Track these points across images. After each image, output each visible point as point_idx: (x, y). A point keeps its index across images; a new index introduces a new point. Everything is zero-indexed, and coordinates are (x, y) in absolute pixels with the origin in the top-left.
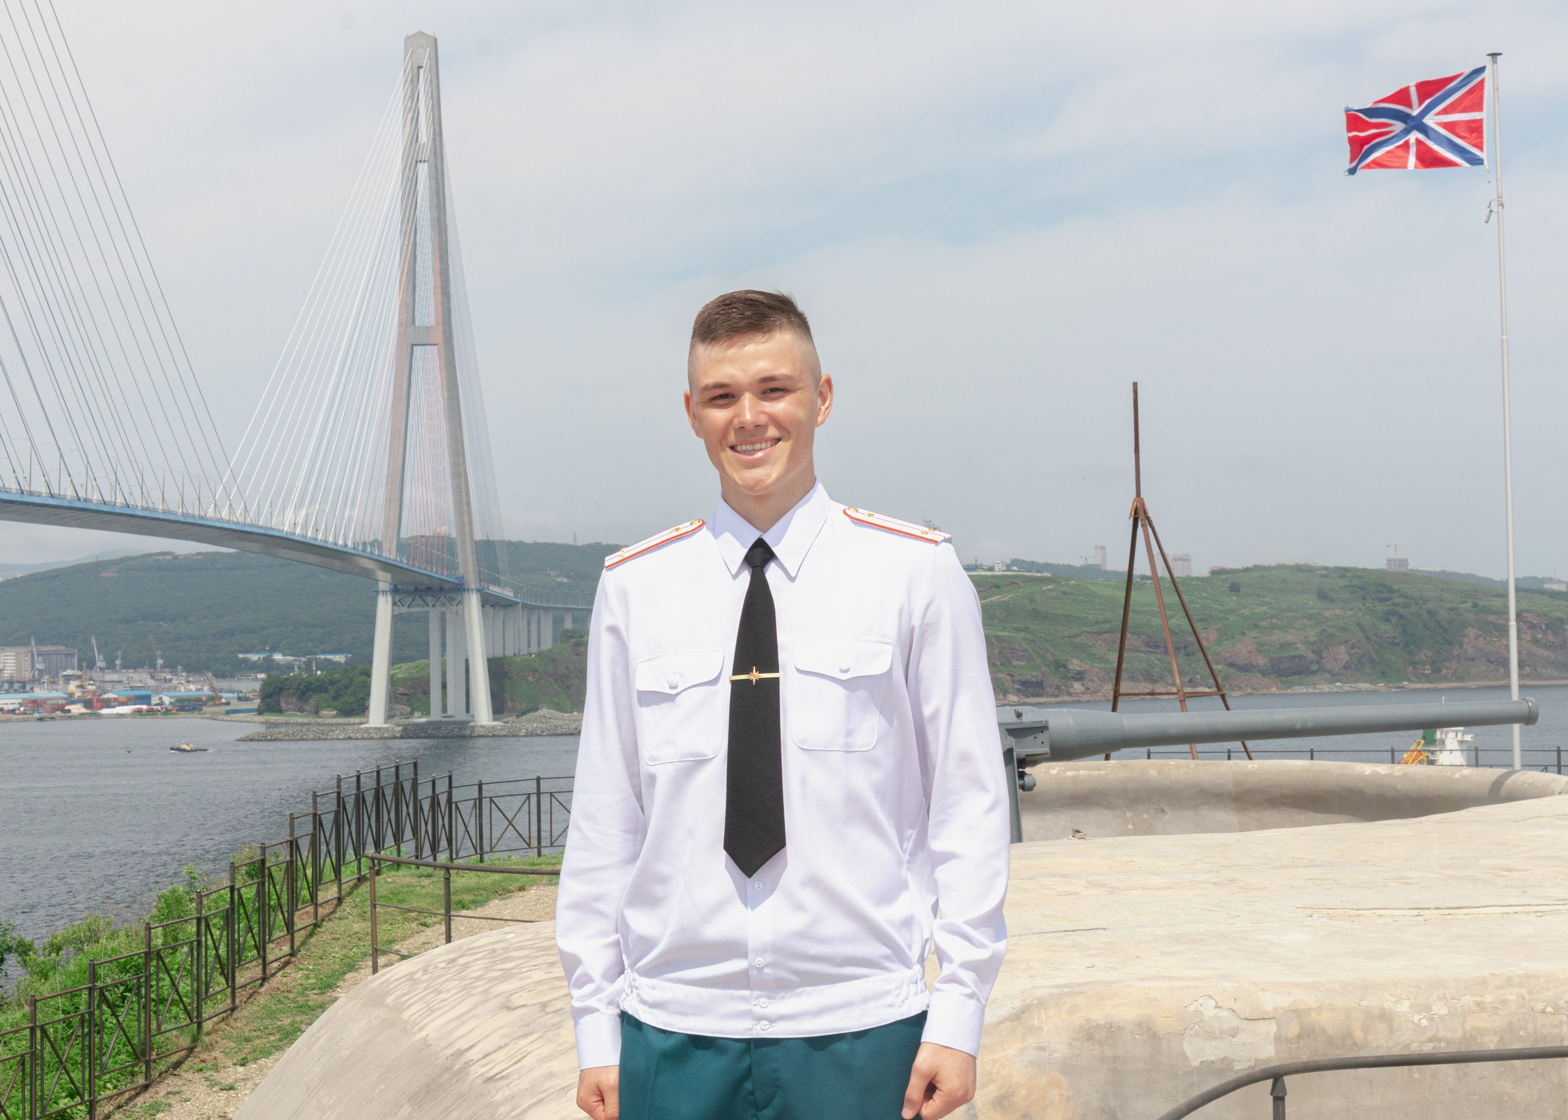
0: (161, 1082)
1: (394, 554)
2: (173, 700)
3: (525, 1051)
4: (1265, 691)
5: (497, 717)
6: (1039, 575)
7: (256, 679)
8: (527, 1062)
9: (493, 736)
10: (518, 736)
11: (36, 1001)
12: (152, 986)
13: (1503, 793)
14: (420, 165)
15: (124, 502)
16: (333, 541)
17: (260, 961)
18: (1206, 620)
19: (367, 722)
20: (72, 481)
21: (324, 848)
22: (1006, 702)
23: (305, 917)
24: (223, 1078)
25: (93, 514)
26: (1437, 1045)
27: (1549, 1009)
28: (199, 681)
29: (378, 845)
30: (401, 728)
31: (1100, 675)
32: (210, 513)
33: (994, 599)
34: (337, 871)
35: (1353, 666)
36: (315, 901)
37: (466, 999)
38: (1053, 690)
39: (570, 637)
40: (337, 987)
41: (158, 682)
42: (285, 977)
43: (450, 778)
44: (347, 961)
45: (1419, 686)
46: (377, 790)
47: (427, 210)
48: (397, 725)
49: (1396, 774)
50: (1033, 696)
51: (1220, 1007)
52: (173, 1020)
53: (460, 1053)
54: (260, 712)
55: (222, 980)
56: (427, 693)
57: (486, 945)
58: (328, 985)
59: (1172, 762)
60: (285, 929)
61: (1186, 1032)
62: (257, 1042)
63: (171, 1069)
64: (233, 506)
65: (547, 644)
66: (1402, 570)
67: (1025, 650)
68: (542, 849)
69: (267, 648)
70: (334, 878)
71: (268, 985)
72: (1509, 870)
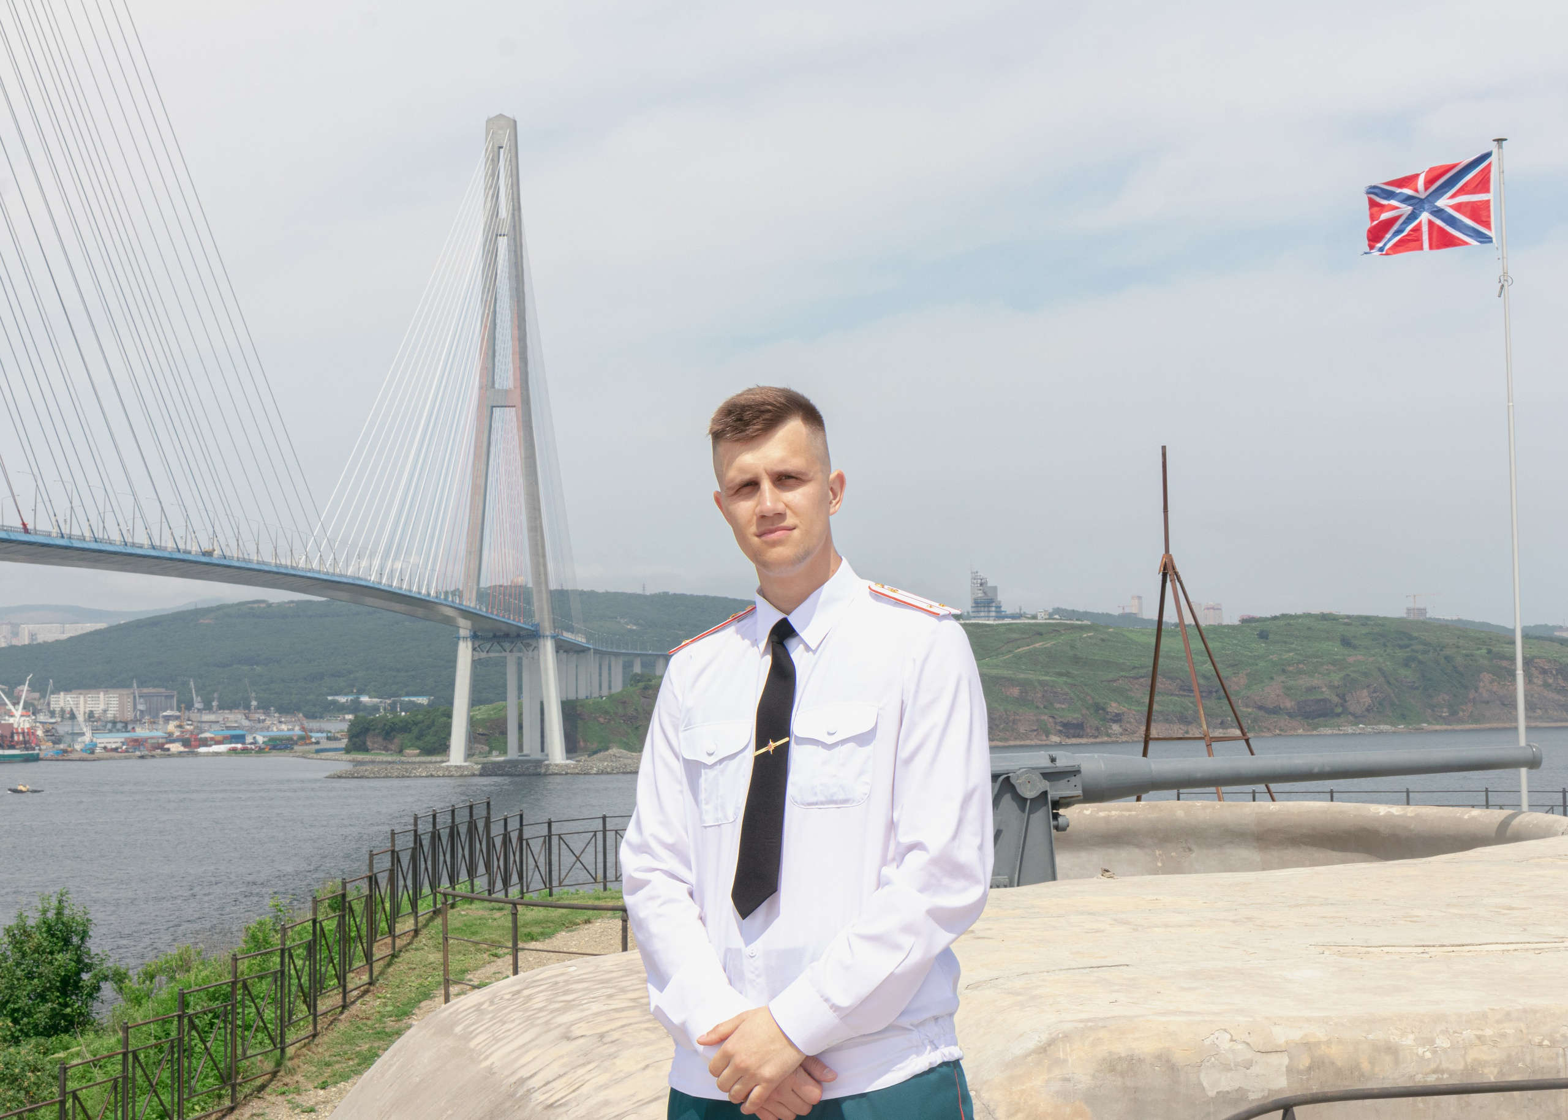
0: (245, 1104)
1: (474, 603)
2: (266, 739)
3: (583, 1080)
4: (1292, 733)
5: (570, 756)
6: (1079, 623)
7: (344, 720)
8: (584, 1090)
9: (567, 774)
10: (590, 774)
11: (128, 1028)
12: (239, 1014)
13: (1509, 832)
14: (500, 239)
15: (221, 553)
16: (417, 590)
17: (341, 990)
18: (1236, 665)
19: (448, 761)
20: (172, 534)
21: (401, 883)
22: (1048, 743)
23: (383, 948)
24: (305, 1101)
25: (191, 564)
26: (1440, 1076)
27: (1546, 1042)
28: (291, 722)
29: (453, 880)
30: (480, 766)
31: (1137, 717)
32: (302, 564)
33: (1037, 645)
34: (414, 905)
35: (1375, 709)
36: (393, 933)
37: (528, 1030)
38: (1093, 731)
39: (639, 681)
40: (413, 1014)
41: (252, 722)
42: (364, 1005)
43: (521, 816)
44: (423, 989)
45: (1437, 727)
46: (452, 828)
47: (507, 281)
48: (477, 764)
49: (1409, 815)
50: (1074, 736)
51: (1235, 1041)
52: (258, 1046)
53: (522, 1081)
54: (347, 751)
55: (304, 1007)
56: (504, 733)
57: (549, 978)
58: (404, 1012)
59: (1199, 804)
60: (364, 959)
61: (1203, 1064)
62: (337, 1066)
63: (256, 1093)
64: (323, 557)
65: (618, 687)
66: (1422, 618)
67: (1066, 694)
68: (608, 884)
69: (355, 691)
70: (411, 911)
71: (348, 1013)
72: (1511, 908)
